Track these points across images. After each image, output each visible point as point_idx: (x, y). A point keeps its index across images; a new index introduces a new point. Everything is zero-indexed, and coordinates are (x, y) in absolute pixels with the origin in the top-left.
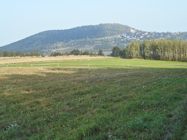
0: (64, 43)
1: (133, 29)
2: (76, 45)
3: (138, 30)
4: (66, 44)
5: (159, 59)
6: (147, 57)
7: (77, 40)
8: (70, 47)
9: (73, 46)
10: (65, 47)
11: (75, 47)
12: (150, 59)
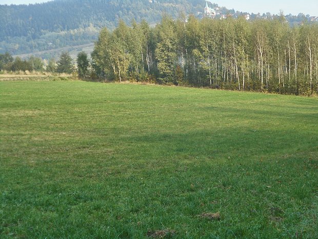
0: (28, 40)
1: (213, 6)
2: (60, 45)
3: (224, 9)
4: (32, 42)
5: (206, 85)
6: (164, 75)
7: (63, 33)
8: (44, 52)
9: (51, 48)
10: (29, 49)
11: (56, 50)
12: (176, 84)
